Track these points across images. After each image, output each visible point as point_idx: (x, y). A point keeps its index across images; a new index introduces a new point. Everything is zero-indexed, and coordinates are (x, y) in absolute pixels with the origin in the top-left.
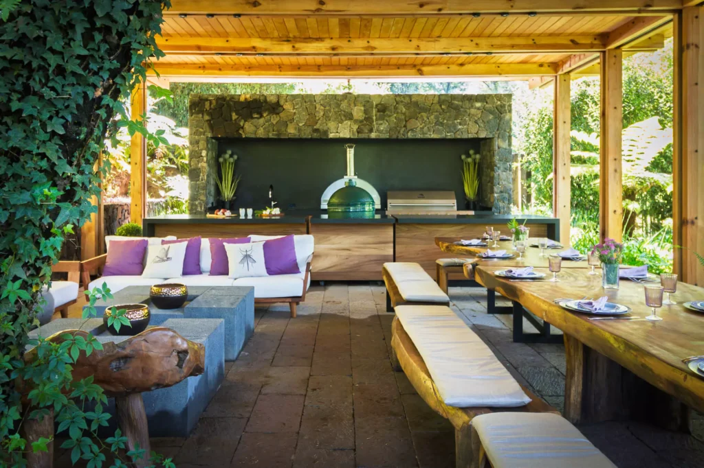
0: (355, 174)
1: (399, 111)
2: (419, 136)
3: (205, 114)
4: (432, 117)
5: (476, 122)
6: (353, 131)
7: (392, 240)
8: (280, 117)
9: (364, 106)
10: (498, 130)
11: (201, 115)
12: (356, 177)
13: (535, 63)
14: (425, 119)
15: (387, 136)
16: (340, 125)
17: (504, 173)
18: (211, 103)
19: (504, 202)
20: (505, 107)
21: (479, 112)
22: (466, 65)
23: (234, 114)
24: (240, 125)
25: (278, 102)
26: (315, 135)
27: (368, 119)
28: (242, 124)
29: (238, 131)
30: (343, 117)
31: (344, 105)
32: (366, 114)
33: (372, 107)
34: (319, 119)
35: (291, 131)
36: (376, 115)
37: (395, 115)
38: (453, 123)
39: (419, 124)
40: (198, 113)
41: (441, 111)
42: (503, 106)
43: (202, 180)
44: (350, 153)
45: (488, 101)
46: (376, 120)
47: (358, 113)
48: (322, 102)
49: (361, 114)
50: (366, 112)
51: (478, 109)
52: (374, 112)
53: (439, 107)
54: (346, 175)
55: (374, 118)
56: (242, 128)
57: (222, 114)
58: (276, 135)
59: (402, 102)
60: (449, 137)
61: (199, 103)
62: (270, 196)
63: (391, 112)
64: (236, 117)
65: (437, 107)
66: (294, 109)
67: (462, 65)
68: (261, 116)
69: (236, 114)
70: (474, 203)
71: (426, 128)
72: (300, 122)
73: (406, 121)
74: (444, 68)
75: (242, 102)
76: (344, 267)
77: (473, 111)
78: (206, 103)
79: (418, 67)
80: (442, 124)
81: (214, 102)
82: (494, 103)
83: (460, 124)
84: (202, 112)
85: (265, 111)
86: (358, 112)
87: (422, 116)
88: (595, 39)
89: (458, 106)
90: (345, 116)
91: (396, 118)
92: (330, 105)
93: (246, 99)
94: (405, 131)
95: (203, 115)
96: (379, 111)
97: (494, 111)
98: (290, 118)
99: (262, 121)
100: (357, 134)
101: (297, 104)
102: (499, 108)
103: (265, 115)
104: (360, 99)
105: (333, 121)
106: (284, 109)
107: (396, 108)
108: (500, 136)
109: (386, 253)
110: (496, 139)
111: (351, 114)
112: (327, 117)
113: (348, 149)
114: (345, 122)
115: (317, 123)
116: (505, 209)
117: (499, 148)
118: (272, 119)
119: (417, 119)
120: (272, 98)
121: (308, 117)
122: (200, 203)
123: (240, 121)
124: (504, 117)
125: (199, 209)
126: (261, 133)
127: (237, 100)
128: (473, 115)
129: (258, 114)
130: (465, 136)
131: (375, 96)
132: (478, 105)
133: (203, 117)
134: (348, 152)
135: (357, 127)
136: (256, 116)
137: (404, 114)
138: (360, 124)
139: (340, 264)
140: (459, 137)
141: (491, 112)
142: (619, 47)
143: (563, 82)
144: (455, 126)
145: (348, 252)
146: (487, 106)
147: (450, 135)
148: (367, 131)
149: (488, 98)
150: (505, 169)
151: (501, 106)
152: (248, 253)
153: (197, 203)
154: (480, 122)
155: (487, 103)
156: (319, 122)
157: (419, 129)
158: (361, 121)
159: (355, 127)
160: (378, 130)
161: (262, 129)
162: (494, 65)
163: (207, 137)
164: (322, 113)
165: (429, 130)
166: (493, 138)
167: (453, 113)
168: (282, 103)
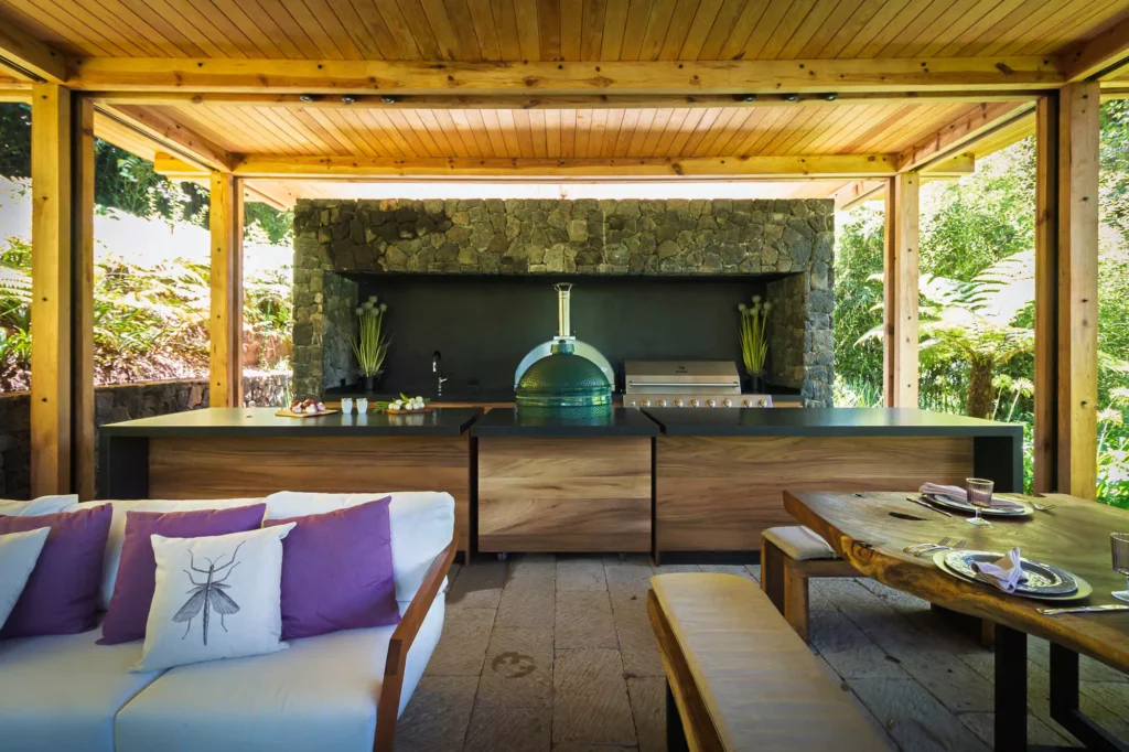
0: (572, 334)
1: (647, 227)
2: (679, 269)
3: (321, 232)
4: (702, 237)
5: (774, 246)
6: (568, 261)
7: (649, 466)
8: (447, 238)
9: (587, 219)
10: (810, 259)
11: (313, 235)
12: (574, 338)
13: (862, 154)
14: (690, 240)
15: (624, 270)
16: (547, 250)
17: (821, 331)
18: (330, 214)
19: (820, 380)
20: (822, 221)
21: (780, 229)
22: (751, 159)
23: (369, 232)
24: (378, 251)
25: (443, 212)
26: (506, 269)
27: (594, 240)
28: (382, 249)
29: (375, 261)
30: (551, 238)
31: (553, 217)
32: (590, 232)
33: (601, 221)
34: (512, 241)
35: (465, 260)
36: (607, 235)
37: (639, 234)
38: (737, 248)
39: (679, 249)
40: (309, 231)
41: (716, 227)
42: (818, 219)
43: (316, 343)
44: (564, 299)
45: (794, 210)
46: (608, 242)
47: (575, 229)
48: (517, 212)
49: (582, 232)
50: (590, 228)
51: (778, 224)
52: (604, 228)
53: (712, 221)
54: (558, 335)
55: (604, 239)
56: (383, 255)
57: (349, 233)
58: (440, 267)
59: (650, 211)
60: (730, 271)
61: (311, 213)
62: (434, 370)
63: (633, 230)
64: (373, 237)
65: (710, 220)
66: (470, 223)
67: (744, 157)
68: (415, 236)
69: (373, 232)
70: (759, 379)
71: (691, 256)
72: (479, 246)
73: (658, 245)
74: (715, 162)
75: (382, 212)
76: (550, 524)
77: (769, 227)
78: (323, 213)
79: (674, 162)
80: (717, 249)
81: (336, 212)
82: (804, 213)
83: (748, 249)
84: (316, 229)
85: (422, 226)
86: (577, 229)
87: (684, 236)
88: (1046, 62)
89: (743, 217)
90: (554, 235)
91: (640, 239)
92: (530, 218)
93: (389, 207)
94: (655, 260)
95: (317, 233)
96: (611, 227)
97: (805, 227)
98: (464, 238)
99: (416, 243)
100: (575, 266)
101: (476, 215)
102: (812, 221)
103: (420, 234)
104: (581, 207)
105: (535, 244)
106: (453, 224)
107: (640, 222)
108: (815, 270)
109: (635, 495)
110: (807, 274)
111: (565, 233)
112: (524, 236)
113: (560, 292)
114: (555, 247)
115: (508, 247)
116: (823, 392)
117: (812, 289)
118: (433, 241)
119: (675, 241)
120: (432, 206)
121: (493, 237)
122: (311, 382)
123: (379, 244)
124: (822, 237)
125: (310, 392)
126: (414, 265)
127: (374, 209)
128: (769, 234)
129: (409, 231)
130: (756, 269)
131: (605, 201)
132: (778, 217)
133: (317, 237)
134: (560, 296)
135: (576, 253)
136: (405, 236)
137: (655, 233)
138: (580, 249)
139: (540, 519)
140: (746, 271)
141: (799, 230)
142: (1094, 78)
143: (907, 185)
144: (739, 253)
145: (557, 492)
146: (792, 218)
147: (731, 269)
148: (592, 261)
149: (795, 206)
150: (823, 324)
151: (816, 219)
152: (216, 577)
153: (307, 381)
154: (781, 246)
155: (792, 214)
156: (513, 245)
157: (678, 257)
158: (583, 244)
159: (572, 254)
160: (610, 260)
161: (416, 257)
162: (796, 158)
163: (325, 271)
164: (516, 231)
165: (696, 259)
166: (801, 273)
167: (737, 229)
168: (449, 213)
